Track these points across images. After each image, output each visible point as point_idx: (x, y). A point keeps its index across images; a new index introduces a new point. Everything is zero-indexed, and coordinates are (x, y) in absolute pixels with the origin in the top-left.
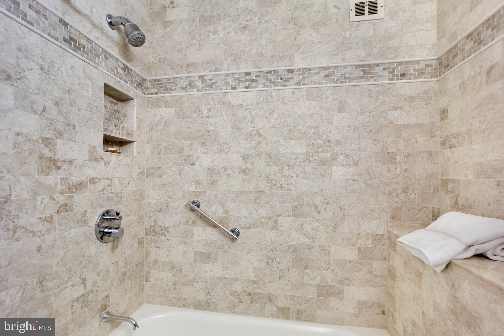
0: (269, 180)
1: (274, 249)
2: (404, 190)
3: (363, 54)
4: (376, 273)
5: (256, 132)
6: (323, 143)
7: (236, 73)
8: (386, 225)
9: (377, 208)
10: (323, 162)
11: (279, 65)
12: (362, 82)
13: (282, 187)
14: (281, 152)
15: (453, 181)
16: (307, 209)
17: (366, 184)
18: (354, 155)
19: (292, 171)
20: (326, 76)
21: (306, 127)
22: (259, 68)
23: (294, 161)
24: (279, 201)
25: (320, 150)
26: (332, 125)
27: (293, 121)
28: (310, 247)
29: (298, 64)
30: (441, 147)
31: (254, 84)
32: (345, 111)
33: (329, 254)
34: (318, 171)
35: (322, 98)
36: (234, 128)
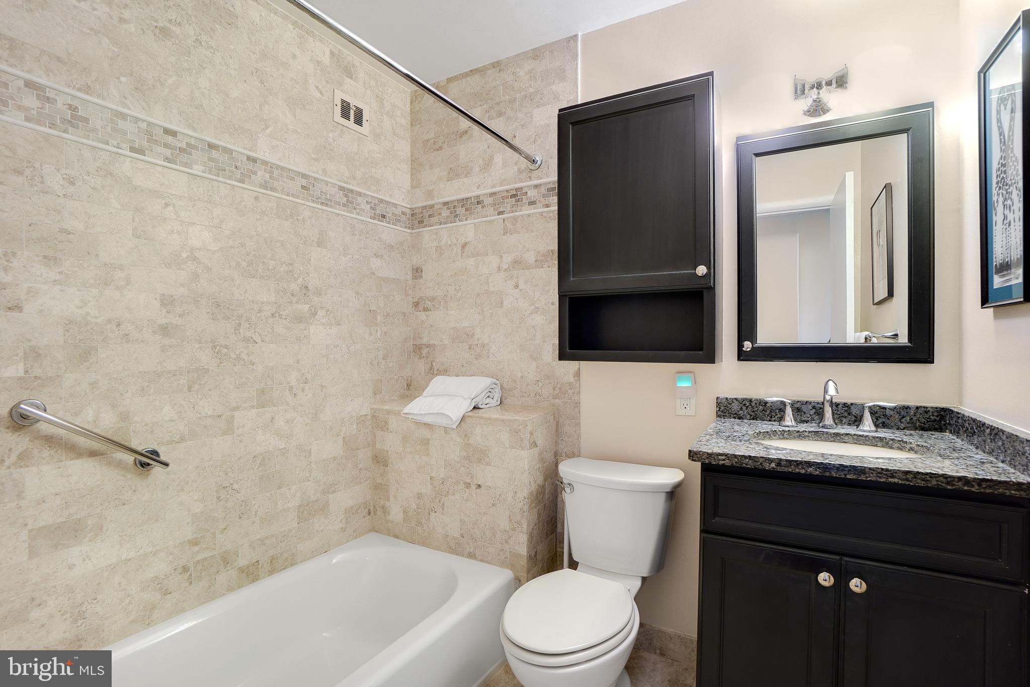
0: (215, 347)
1: (229, 470)
2: (384, 357)
3: (347, 174)
4: (361, 466)
5: (188, 254)
6: (298, 289)
7: (143, 121)
8: (369, 402)
9: (360, 382)
10: (299, 319)
11: (233, 142)
12: (344, 211)
13: (238, 358)
14: (235, 298)
15: (428, 346)
16: (278, 392)
17: (349, 351)
18: (336, 311)
19: (255, 332)
20: (303, 187)
21: (275, 260)
22: (195, 130)
23: (258, 315)
24: (235, 383)
25: (294, 300)
26: (310, 264)
27: (255, 246)
28: (284, 452)
29: (263, 153)
30: (413, 308)
31: (184, 158)
32: (326, 248)
33: (310, 455)
34: (293, 333)
35: (298, 220)
36: (138, 238)
